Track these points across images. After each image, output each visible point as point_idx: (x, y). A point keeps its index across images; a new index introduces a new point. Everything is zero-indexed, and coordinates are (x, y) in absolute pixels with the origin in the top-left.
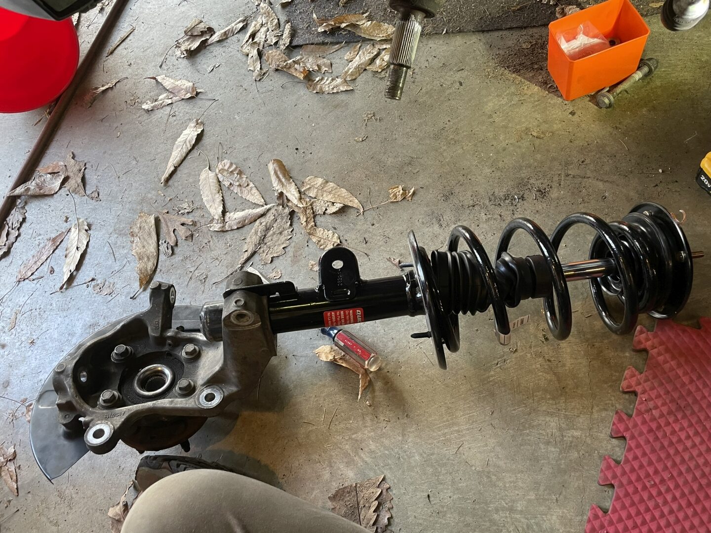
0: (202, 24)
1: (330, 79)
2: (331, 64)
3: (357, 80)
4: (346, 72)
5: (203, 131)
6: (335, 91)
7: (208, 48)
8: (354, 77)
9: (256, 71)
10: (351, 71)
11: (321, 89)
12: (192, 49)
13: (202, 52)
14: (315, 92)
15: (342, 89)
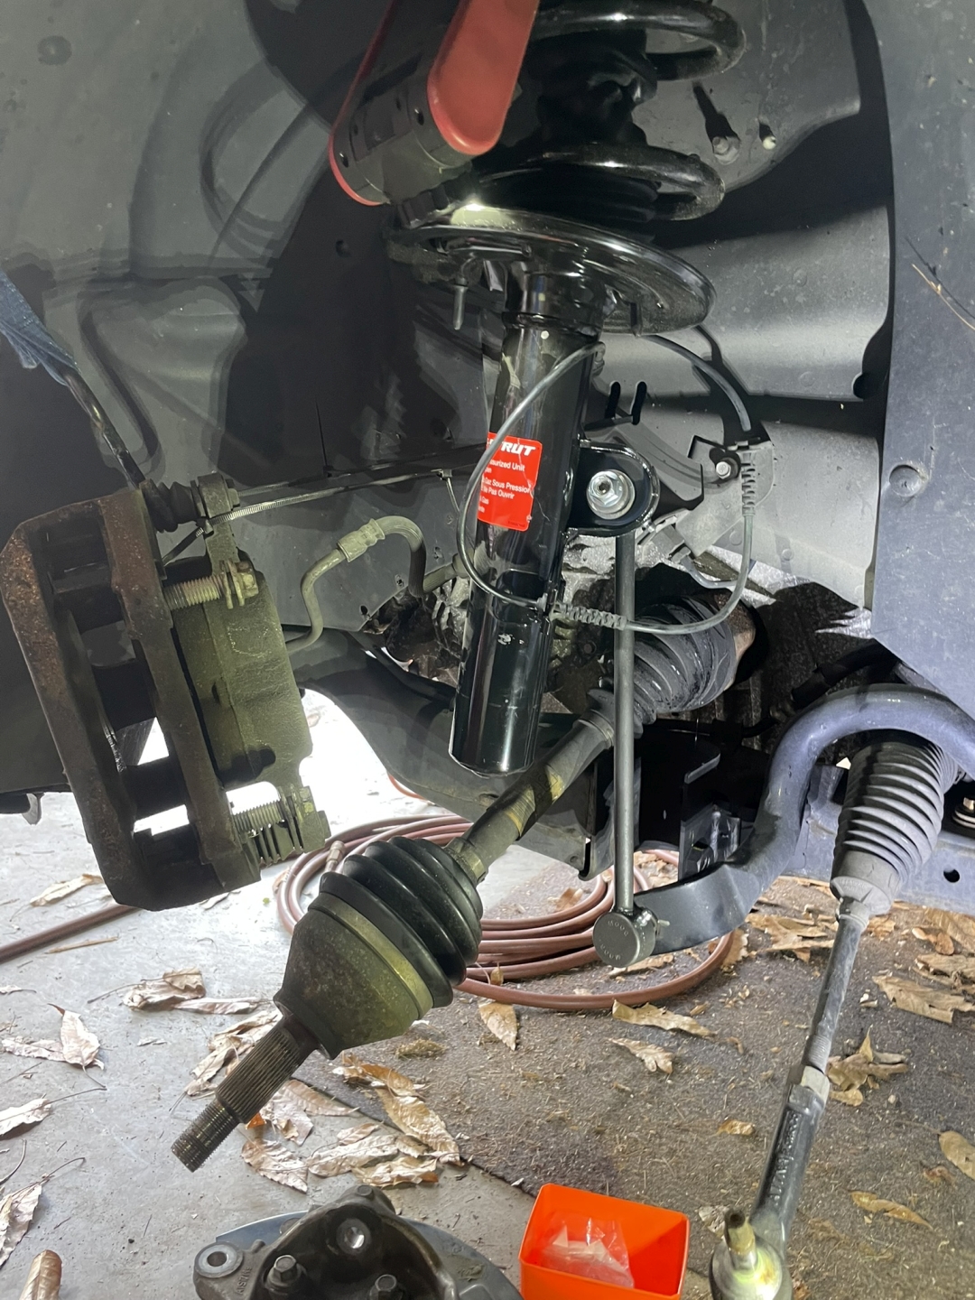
1: (290, 1154)
2: (310, 1132)
3: (326, 1181)
6: (278, 1178)
7: (174, 1012)
9: (199, 1081)
11: (261, 1162)
12: (150, 1001)
13: (159, 1013)
14: (248, 1161)
15: (291, 1181)
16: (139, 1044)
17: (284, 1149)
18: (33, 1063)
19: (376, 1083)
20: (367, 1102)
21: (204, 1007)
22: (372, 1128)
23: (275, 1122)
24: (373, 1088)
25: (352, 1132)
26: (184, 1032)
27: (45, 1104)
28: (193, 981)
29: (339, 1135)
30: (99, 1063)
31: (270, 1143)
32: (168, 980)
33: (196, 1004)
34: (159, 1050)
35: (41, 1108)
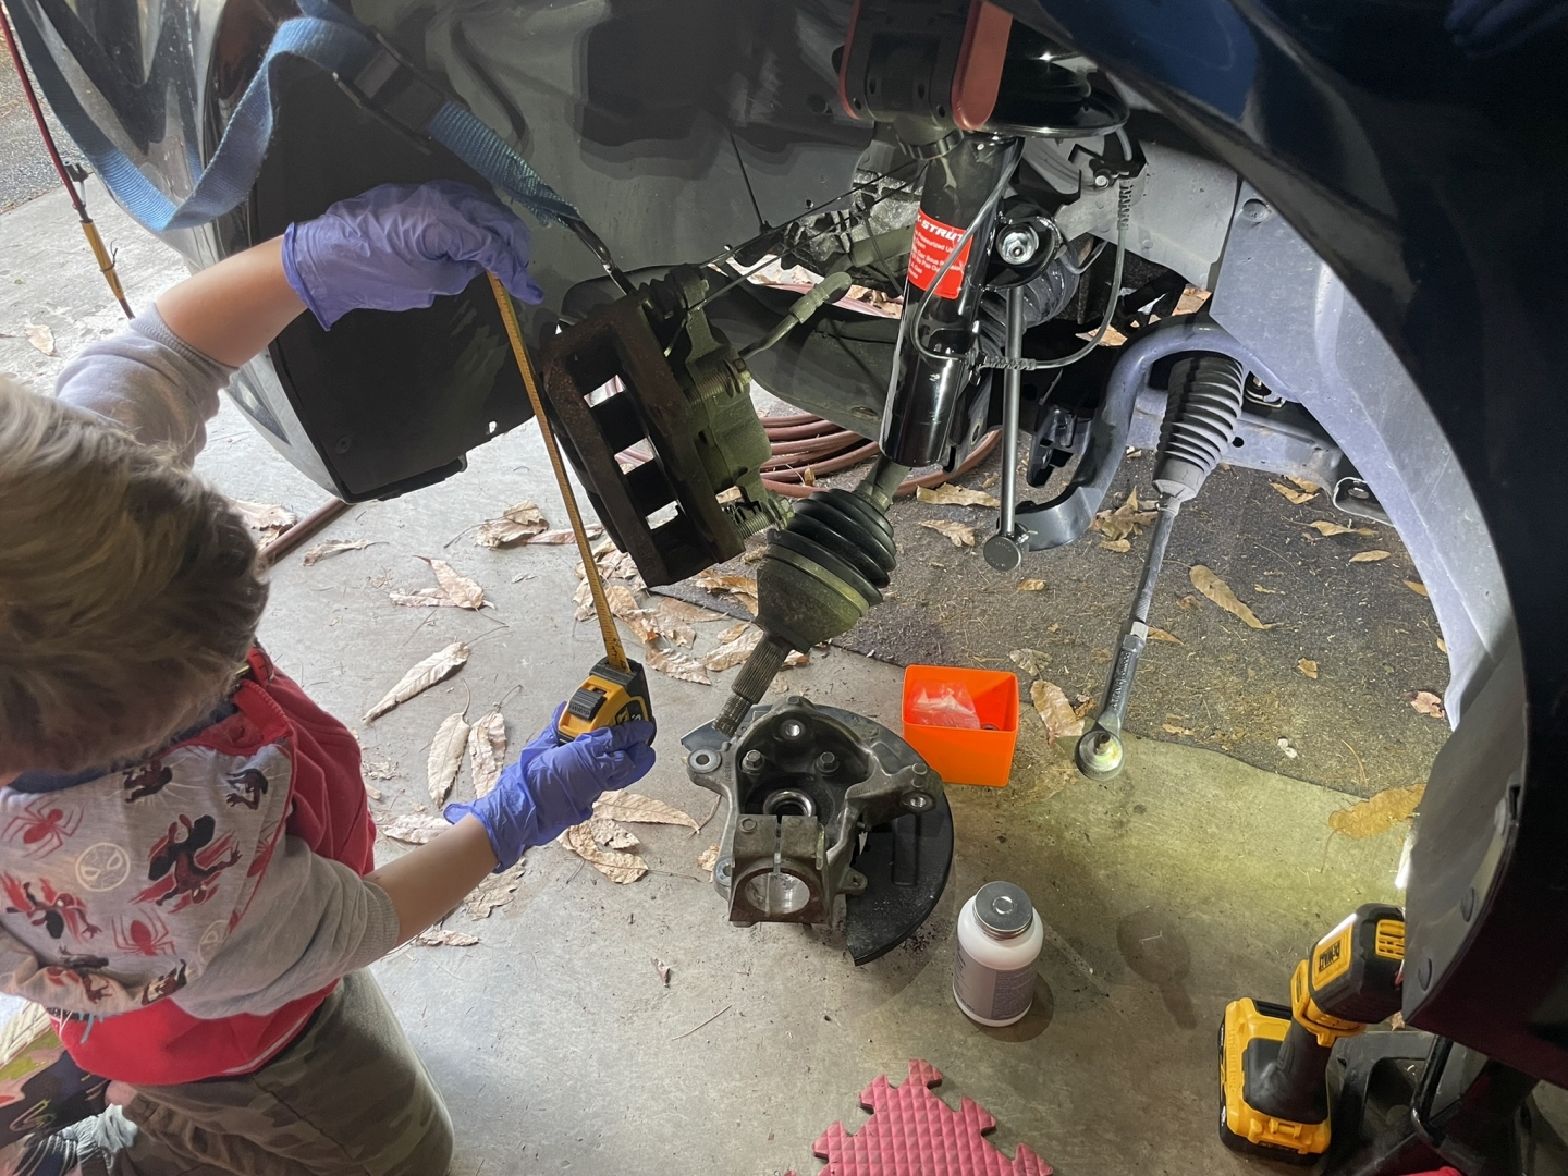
0: (535, 511)
1: (685, 657)
2: (695, 638)
3: (722, 673)
4: (711, 657)
5: (464, 664)
6: (684, 677)
7: (528, 546)
8: (719, 668)
9: (583, 607)
10: (718, 657)
11: (665, 667)
12: (504, 540)
13: (519, 549)
14: (654, 667)
15: (695, 678)
16: (514, 580)
17: (679, 654)
18: (428, 612)
19: (734, 590)
20: (732, 607)
21: (555, 538)
22: (744, 627)
23: (663, 634)
24: (732, 594)
25: (728, 632)
26: (547, 564)
27: (462, 646)
28: (534, 515)
29: (719, 636)
30: (486, 603)
31: (666, 651)
32: (511, 517)
33: (546, 537)
34: (535, 584)
35: (461, 650)
